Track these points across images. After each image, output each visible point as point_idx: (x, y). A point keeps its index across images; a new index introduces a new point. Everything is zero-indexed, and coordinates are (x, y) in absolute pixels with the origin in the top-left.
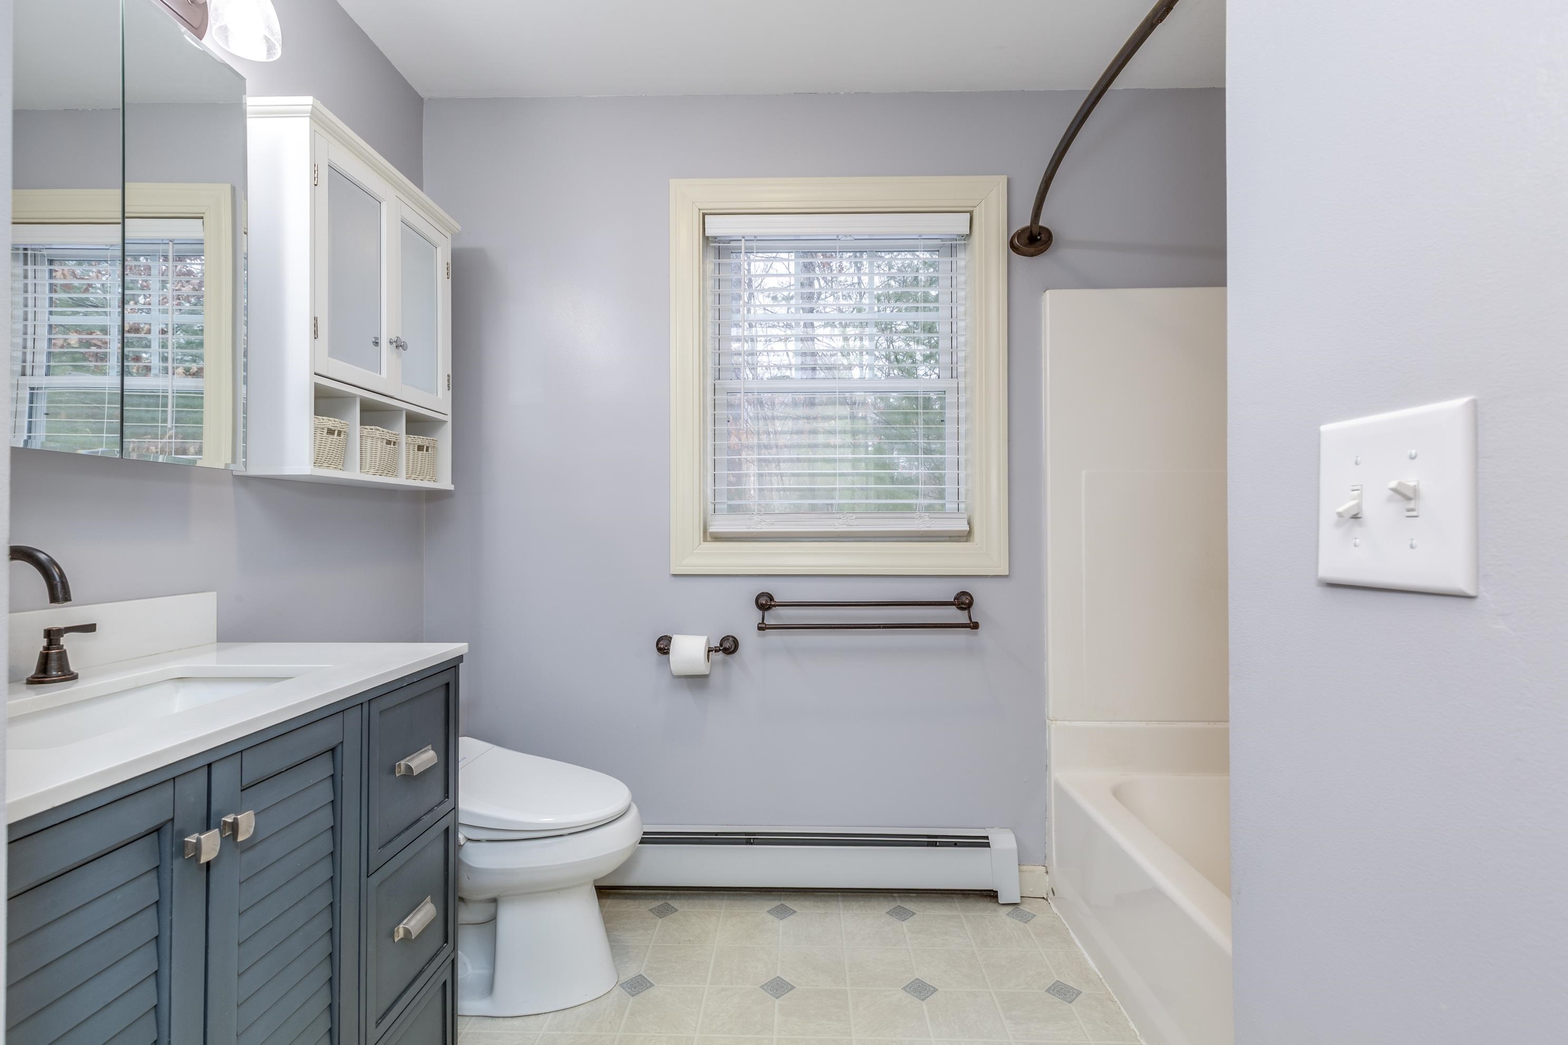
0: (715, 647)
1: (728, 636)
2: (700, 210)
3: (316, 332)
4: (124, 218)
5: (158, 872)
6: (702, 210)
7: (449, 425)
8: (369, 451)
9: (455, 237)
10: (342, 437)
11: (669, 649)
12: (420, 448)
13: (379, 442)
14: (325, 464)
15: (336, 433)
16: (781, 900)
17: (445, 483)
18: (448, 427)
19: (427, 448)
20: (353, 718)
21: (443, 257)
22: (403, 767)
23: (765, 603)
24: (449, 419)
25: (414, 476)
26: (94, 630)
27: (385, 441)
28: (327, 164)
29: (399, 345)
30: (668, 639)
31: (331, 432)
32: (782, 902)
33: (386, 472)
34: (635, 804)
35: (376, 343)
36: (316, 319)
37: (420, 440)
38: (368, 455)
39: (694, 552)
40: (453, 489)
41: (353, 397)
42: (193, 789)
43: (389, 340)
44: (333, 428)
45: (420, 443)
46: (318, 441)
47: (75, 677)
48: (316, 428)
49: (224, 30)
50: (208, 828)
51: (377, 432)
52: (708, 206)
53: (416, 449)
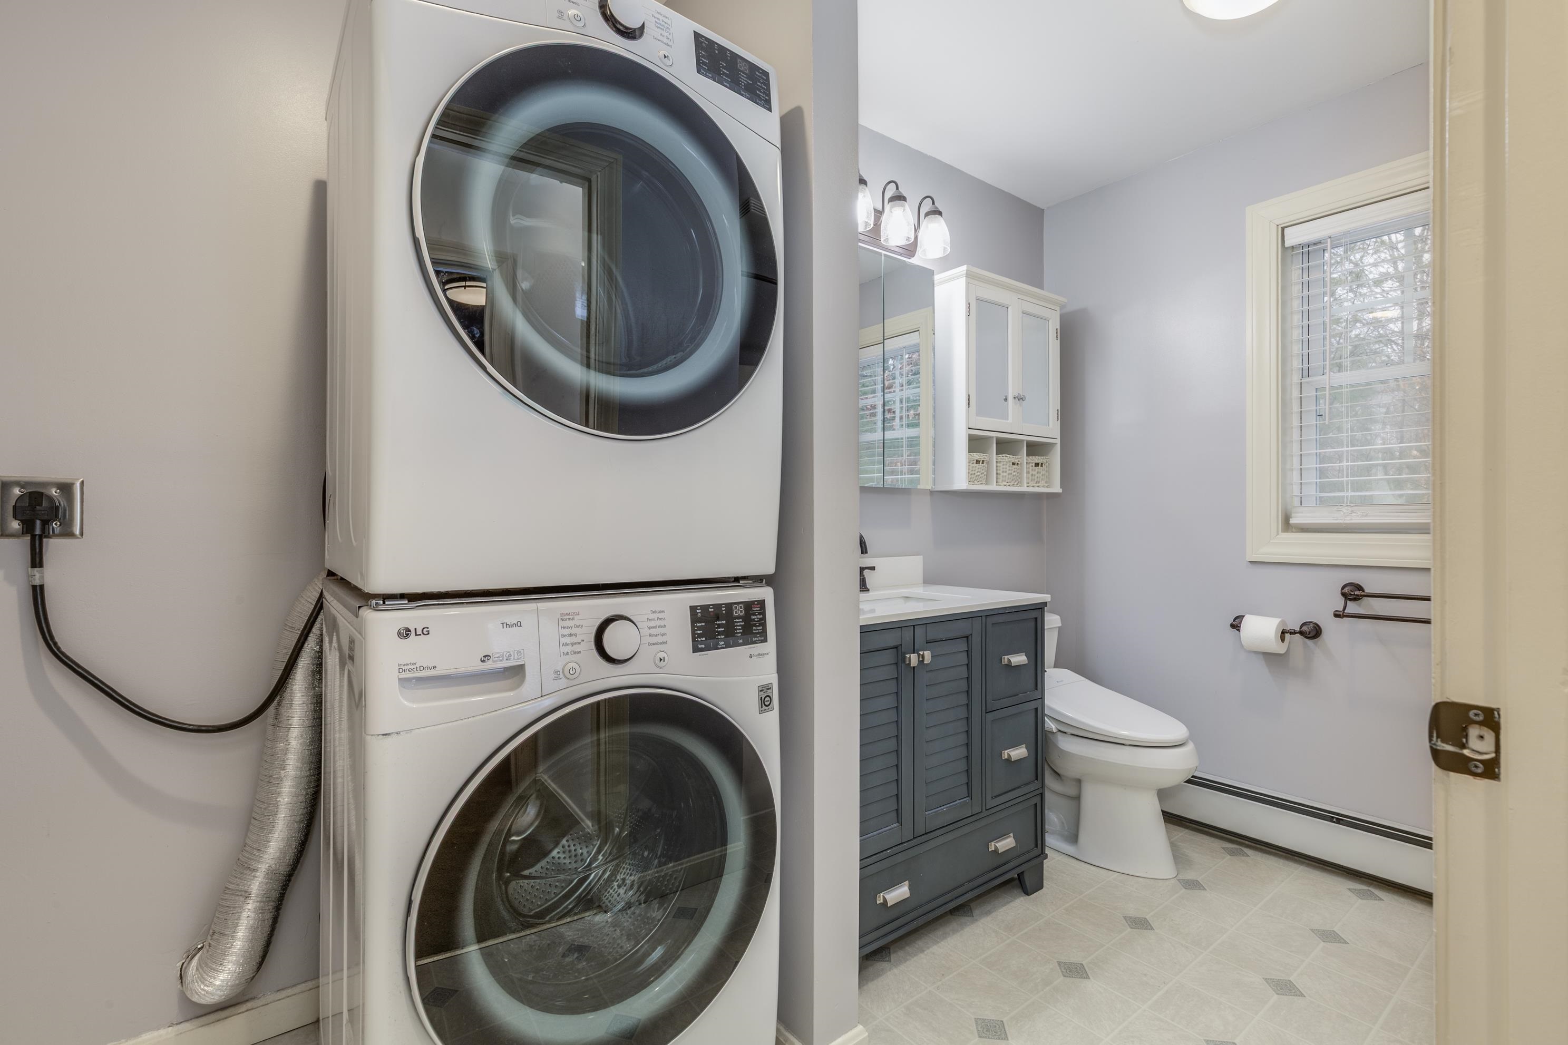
0: (1290, 630)
1: (1310, 622)
2: (1278, 225)
3: (969, 404)
4: (884, 340)
5: (897, 666)
6: (1281, 224)
7: (1058, 447)
8: (1001, 470)
9: (1062, 307)
10: (985, 464)
11: (1240, 626)
12: (1037, 465)
13: (1008, 464)
14: (975, 482)
15: (981, 462)
16: (1369, 887)
17: (1057, 489)
18: (1058, 448)
19: (1042, 464)
20: (977, 623)
21: (1054, 324)
22: (1006, 660)
23: (1353, 593)
24: (1058, 441)
25: (1032, 485)
26: (875, 570)
27: (1011, 464)
28: (975, 298)
29: (1020, 398)
30: (1240, 618)
31: (978, 462)
32: (1370, 889)
33: (1012, 483)
34: (1192, 741)
35: (1006, 400)
36: (969, 396)
37: (1036, 459)
38: (1001, 474)
39: (1271, 541)
40: (1061, 492)
41: (992, 437)
42: (908, 634)
43: (1013, 397)
44: (979, 460)
45: (1037, 462)
46: (971, 468)
47: (868, 590)
48: (970, 461)
49: (924, 250)
50: (914, 653)
51: (1008, 458)
52: (1284, 221)
53: (1034, 466)
